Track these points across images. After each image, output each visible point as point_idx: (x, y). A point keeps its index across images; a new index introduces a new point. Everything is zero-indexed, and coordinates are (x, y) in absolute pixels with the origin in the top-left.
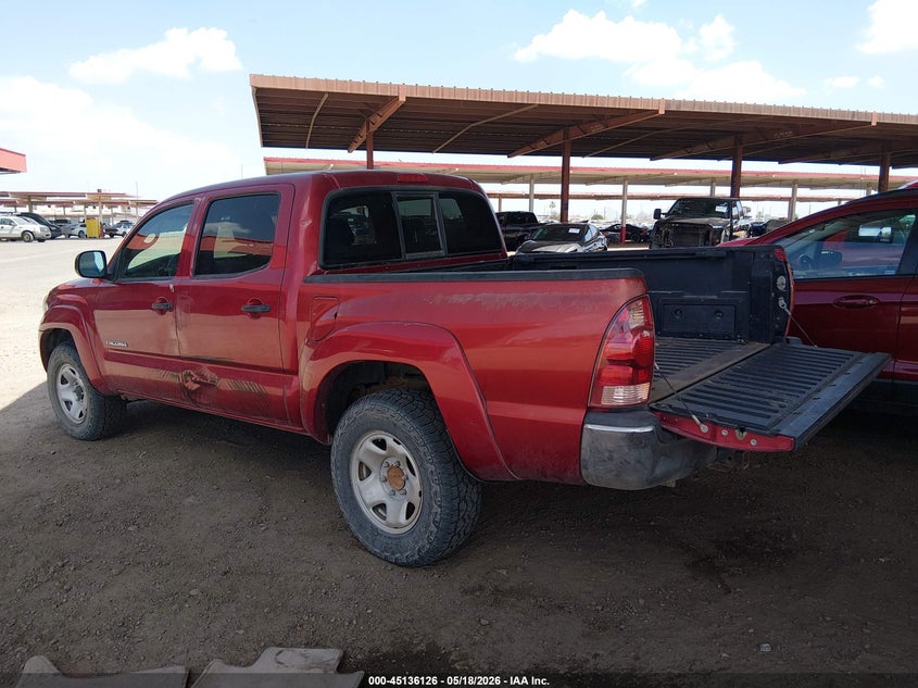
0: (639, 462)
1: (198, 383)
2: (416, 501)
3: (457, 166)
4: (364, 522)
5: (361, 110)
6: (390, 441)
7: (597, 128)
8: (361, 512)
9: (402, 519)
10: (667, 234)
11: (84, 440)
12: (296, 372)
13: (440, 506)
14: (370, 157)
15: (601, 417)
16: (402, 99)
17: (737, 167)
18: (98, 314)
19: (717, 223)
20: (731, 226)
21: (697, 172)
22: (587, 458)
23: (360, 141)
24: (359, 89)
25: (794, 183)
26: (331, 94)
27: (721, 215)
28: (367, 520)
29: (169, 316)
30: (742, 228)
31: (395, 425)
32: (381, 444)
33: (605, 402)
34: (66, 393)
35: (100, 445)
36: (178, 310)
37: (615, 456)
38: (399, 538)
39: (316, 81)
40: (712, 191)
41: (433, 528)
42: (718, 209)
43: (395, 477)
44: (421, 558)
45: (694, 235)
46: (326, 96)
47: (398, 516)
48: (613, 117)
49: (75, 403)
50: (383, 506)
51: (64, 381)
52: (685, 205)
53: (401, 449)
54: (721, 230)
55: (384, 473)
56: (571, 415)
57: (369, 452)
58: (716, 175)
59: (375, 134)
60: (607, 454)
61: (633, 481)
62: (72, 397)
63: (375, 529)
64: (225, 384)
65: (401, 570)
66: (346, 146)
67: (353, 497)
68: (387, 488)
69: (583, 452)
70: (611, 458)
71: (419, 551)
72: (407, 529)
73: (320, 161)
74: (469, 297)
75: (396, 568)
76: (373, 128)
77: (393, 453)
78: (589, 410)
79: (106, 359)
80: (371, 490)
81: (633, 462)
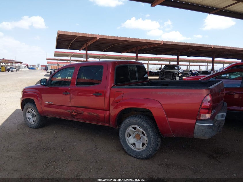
0: (210, 132)
1: (76, 113)
2: (145, 142)
3: (107, 55)
4: (129, 148)
5: (85, 40)
6: (138, 127)
7: (145, 47)
8: (128, 146)
9: (141, 147)
10: (163, 74)
11: (35, 128)
12: (109, 110)
13: (153, 144)
14: (87, 52)
15: (201, 122)
16: (98, 38)
17: (178, 58)
18: (42, 95)
19: (175, 71)
20: (179, 72)
21: (166, 58)
22: (196, 131)
23: (83, 48)
24: (87, 35)
25: (190, 61)
26: (79, 36)
27: (176, 69)
28: (130, 148)
29: (68, 96)
30: (180, 73)
31: (140, 124)
32: (135, 128)
33: (201, 118)
34: (29, 116)
35: (40, 130)
36: (71, 94)
37: (204, 131)
38: (140, 152)
39: (76, 33)
40: (170, 63)
41: (151, 149)
42: (175, 68)
43: (138, 137)
44: (147, 157)
45: (170, 74)
46: (78, 37)
47: (139, 146)
48: (149, 44)
49: (31, 118)
50: (134, 144)
51: (28, 112)
52: (167, 66)
53: (141, 130)
54: (177, 73)
55: (134, 135)
56: (192, 121)
57: (131, 130)
58: (171, 59)
59: (88, 47)
60: (202, 130)
61: (207, 137)
62: (30, 117)
63: (132, 150)
64: (85, 113)
65: (141, 160)
66: (79, 49)
67: (126, 142)
68: (135, 139)
69: (195, 130)
70: (203, 131)
71: (147, 155)
72: (142, 150)
73: (70, 53)
74: (163, 93)
75: (139, 160)
76: (88, 45)
77: (139, 131)
78: (197, 120)
79: (45, 107)
80: (131, 140)
81: (208, 132)
